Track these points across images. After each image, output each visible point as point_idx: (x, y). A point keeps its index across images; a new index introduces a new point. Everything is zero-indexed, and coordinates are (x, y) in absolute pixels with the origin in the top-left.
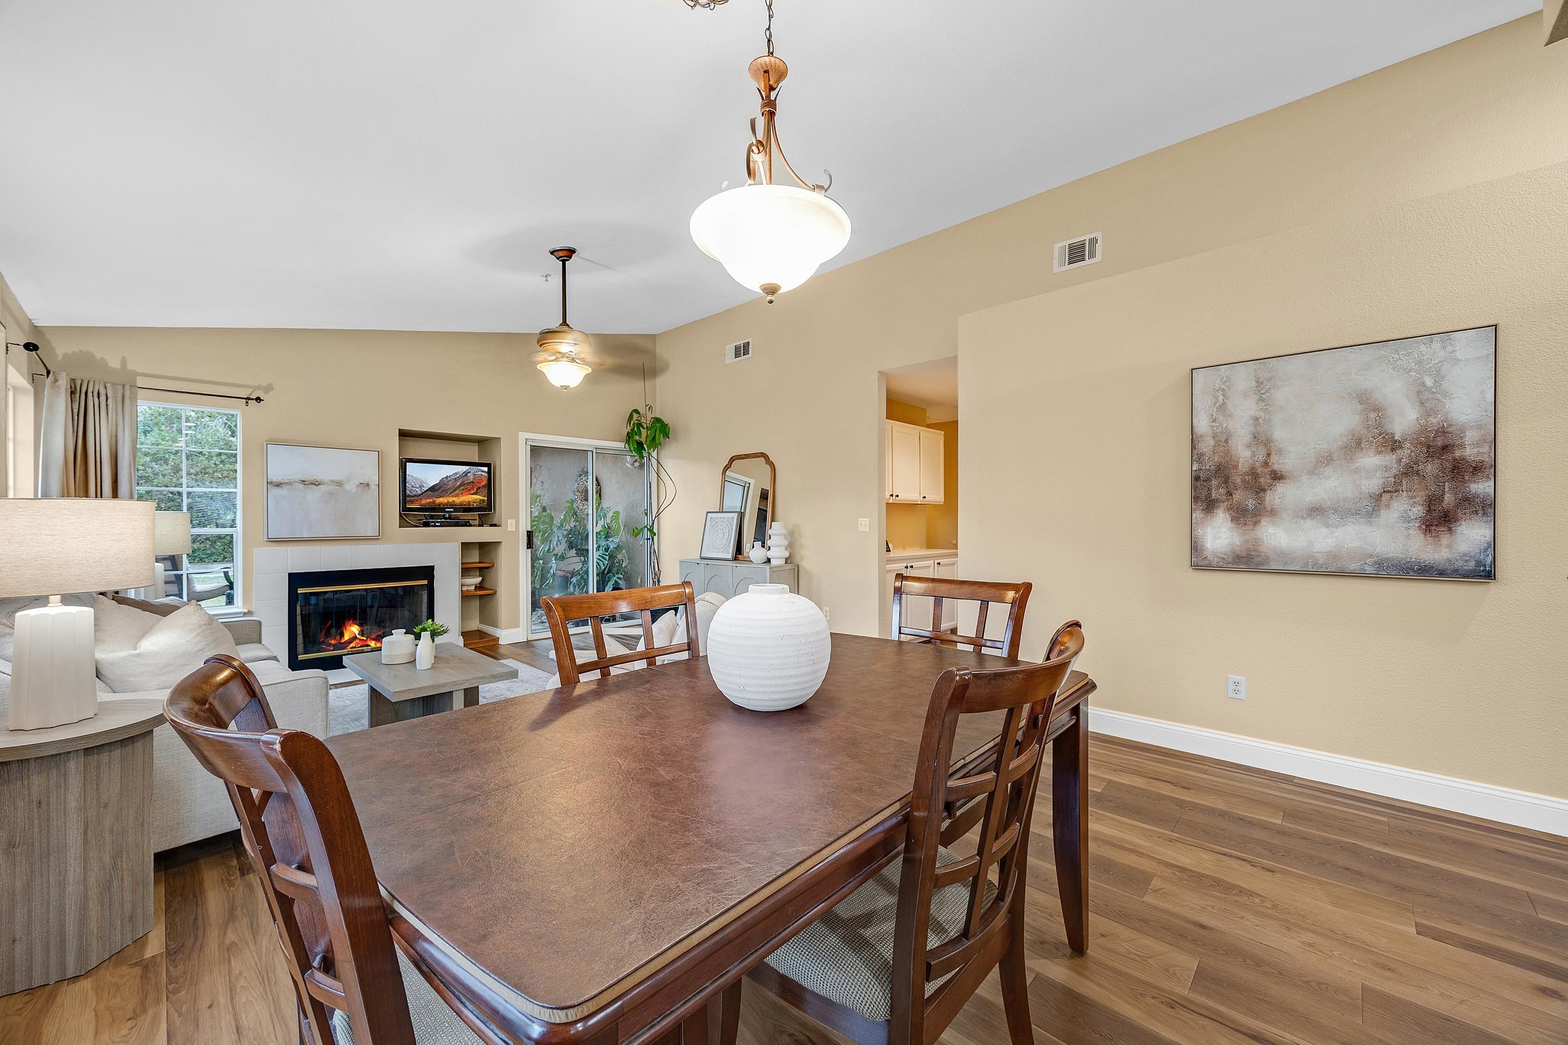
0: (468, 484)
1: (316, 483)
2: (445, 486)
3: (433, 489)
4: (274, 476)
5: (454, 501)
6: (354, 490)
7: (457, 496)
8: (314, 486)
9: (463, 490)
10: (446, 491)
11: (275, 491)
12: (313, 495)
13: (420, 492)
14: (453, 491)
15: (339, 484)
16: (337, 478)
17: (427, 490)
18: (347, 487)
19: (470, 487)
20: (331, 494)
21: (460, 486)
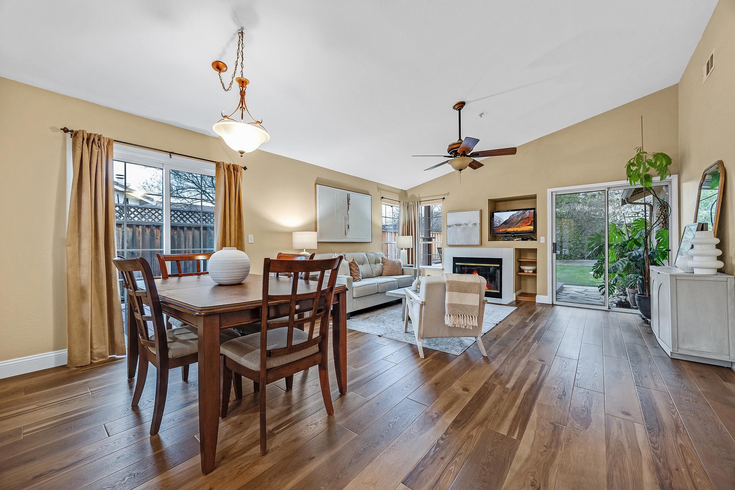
0: (526, 218)
1: (460, 225)
2: (512, 221)
3: (505, 223)
4: (448, 224)
5: (517, 230)
6: (471, 227)
7: (519, 227)
8: (459, 226)
9: (522, 223)
10: (512, 224)
11: (449, 229)
12: (459, 229)
13: (499, 225)
14: (516, 224)
15: (467, 224)
16: (466, 222)
17: (502, 224)
18: (469, 225)
19: (526, 221)
20: (464, 228)
21: (521, 220)
